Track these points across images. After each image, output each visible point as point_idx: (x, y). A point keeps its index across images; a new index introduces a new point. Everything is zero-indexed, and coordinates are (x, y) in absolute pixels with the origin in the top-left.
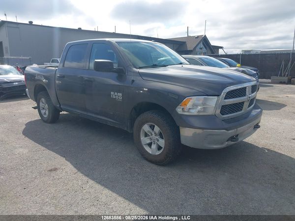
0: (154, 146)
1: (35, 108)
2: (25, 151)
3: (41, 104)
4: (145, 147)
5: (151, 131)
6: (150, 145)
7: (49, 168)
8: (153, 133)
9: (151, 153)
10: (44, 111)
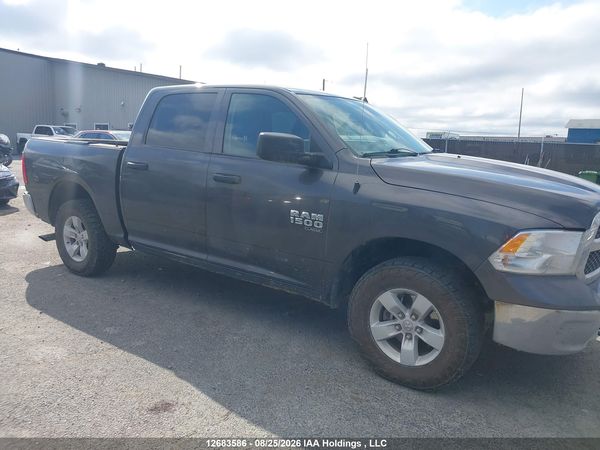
0: (408, 346)
1: (46, 238)
2: (60, 352)
3: (67, 230)
4: (380, 345)
5: (402, 308)
6: (395, 342)
7: (149, 403)
8: (407, 314)
9: (399, 360)
10: (75, 247)
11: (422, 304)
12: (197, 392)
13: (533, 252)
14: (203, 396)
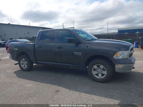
0: (100, 75)
1: (16, 64)
3: (21, 62)
4: (94, 75)
5: (98, 68)
6: (97, 75)
8: (99, 69)
9: (98, 78)
10: (24, 65)
11: (102, 67)
12: (62, 88)
13: (121, 55)
14: (64, 88)
